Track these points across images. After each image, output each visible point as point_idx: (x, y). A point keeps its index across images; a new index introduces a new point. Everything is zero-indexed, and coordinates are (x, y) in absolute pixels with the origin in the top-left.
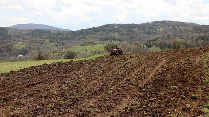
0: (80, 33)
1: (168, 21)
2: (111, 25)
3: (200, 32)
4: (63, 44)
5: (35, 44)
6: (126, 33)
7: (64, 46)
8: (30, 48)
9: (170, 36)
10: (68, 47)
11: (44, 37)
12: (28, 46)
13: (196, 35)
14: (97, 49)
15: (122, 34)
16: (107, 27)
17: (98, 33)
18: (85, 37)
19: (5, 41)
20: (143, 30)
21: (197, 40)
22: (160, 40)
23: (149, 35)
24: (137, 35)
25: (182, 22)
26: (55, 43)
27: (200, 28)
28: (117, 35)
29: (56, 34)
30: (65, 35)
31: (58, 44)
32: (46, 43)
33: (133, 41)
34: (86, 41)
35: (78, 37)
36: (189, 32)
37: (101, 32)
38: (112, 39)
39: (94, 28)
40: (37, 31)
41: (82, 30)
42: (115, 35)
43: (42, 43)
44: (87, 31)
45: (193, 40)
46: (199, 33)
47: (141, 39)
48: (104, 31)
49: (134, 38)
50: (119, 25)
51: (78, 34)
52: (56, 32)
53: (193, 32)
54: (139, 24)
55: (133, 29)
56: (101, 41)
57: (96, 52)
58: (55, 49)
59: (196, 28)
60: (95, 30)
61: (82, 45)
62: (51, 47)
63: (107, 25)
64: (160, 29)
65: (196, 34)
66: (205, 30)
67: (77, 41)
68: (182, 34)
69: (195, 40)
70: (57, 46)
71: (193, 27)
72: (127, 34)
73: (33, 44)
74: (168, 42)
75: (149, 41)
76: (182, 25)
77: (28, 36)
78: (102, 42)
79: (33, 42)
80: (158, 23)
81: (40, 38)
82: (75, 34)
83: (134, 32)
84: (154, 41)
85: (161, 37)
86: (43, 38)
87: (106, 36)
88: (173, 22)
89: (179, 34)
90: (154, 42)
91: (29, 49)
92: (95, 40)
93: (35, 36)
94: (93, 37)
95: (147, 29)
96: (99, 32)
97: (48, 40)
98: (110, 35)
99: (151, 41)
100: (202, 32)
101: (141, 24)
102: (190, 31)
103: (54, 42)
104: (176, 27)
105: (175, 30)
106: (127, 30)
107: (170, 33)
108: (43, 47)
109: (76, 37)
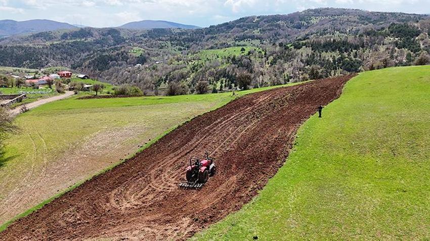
0: (209, 32)
1: (326, 9)
2: (248, 18)
3: (367, 22)
4: (188, 47)
5: (154, 49)
6: (269, 28)
7: (189, 50)
8: (149, 54)
9: (327, 30)
10: (194, 53)
11: (164, 38)
12: (146, 51)
13: (362, 27)
14: (230, 53)
15: (264, 31)
16: (242, 20)
17: (232, 31)
18: (216, 37)
19: (118, 46)
20: (290, 22)
21: (361, 36)
22: (312, 38)
23: (300, 30)
24: (283, 30)
25: (344, 9)
26: (178, 47)
27: (369, 17)
28: (256, 32)
29: (178, 35)
30: (189, 34)
31: (182, 48)
32: (168, 46)
33: (278, 39)
34: (216, 42)
35: (206, 37)
36: (353, 23)
37: (235, 29)
38: (249, 37)
39: (227, 24)
40: (155, 30)
41: (211, 27)
42: (254, 31)
43: (162, 47)
44: (218, 29)
45: (356, 37)
46: (367, 24)
47: (289, 35)
48: (239, 26)
49: (279, 35)
50: (258, 17)
51: (206, 33)
52: (179, 31)
53: (358, 23)
54: (287, 14)
55: (278, 23)
56: (236, 41)
57: (229, 57)
58: (179, 56)
59: (363, 17)
60: (228, 26)
61: (212, 48)
62: (174, 52)
63: (243, 18)
64: (314, 21)
65: (363, 25)
66: (375, 19)
67: (206, 43)
68: (344, 26)
69: (359, 36)
70: (180, 50)
71: (359, 16)
72: (269, 30)
73: (151, 49)
74: (322, 40)
75: (298, 40)
76: (344, 13)
77: (145, 37)
78: (237, 43)
79: (151, 46)
80: (312, 12)
81: (160, 40)
82: (202, 33)
83: (280, 28)
84: (304, 40)
85: (315, 31)
86: (163, 41)
87: (243, 34)
88: (332, 9)
89: (339, 26)
90: (304, 42)
91: (147, 55)
92: (229, 39)
93: (153, 38)
94: (226, 36)
95: (297, 22)
96: (233, 29)
97: (169, 42)
98: (248, 32)
99: (300, 40)
100: (370, 22)
101: (288, 15)
102: (355, 22)
103: (177, 45)
104: (336, 17)
105: (334, 21)
106: (270, 23)
107: (327, 26)
108: (165, 52)
109: (204, 37)
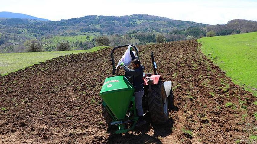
0: (60, 24)
1: (146, 15)
2: (92, 16)
3: (173, 26)
4: (42, 34)
5: (11, 34)
6: (107, 24)
7: (43, 37)
8: (6, 38)
9: (148, 29)
10: (48, 38)
11: (21, 26)
12: (4, 35)
13: (170, 29)
14: (78, 40)
15: (103, 26)
16: (87, 17)
17: (79, 24)
18: (65, 28)
20: (122, 22)
21: (171, 33)
22: (139, 33)
23: (129, 28)
24: (117, 27)
25: (158, 17)
26: (33, 33)
27: (174, 23)
28: (98, 27)
29: (34, 24)
30: (44, 24)
31: (37, 34)
32: (24, 32)
33: (114, 33)
34: (66, 32)
35: (58, 27)
36: (164, 26)
37: (81, 23)
38: (92, 30)
39: (75, 19)
40: (14, 20)
41: (62, 20)
42: (96, 26)
43: (19, 33)
44: (67, 22)
45: (167, 34)
46: (173, 27)
47: (121, 31)
48: (85, 22)
49: (115, 30)
50: (99, 17)
51: (58, 24)
52: (34, 21)
53: (167, 26)
54: (119, 16)
55: (114, 21)
56: (82, 32)
57: (77, 43)
58: (34, 40)
59: (170, 22)
60: (75, 21)
61: (62, 35)
62: (29, 37)
63: (88, 16)
64: (139, 22)
65: (170, 28)
66: (178, 24)
67: (57, 32)
68: (158, 27)
69: (170, 34)
70: (36, 36)
71: (168, 21)
72: (107, 26)
73: (9, 34)
74: (146, 34)
75: (129, 33)
76: (158, 19)
77: (4, 24)
78: (83, 33)
79: (9, 31)
80: (137, 17)
81: (18, 27)
82: (55, 24)
83: (115, 25)
84: (133, 33)
85: (140, 29)
86: (20, 28)
87: (87, 27)
88: (150, 16)
89: (155, 27)
90: (134, 35)
91: (5, 38)
92: (76, 30)
93: (11, 25)
94: (74, 28)
95: (127, 22)
96: (80, 23)
97: (26, 30)
98: (91, 26)
99: (131, 33)
100: (175, 26)
101: (121, 17)
102: (165, 25)
103: (32, 32)
104: (153, 21)
105: (152, 24)
106: (107, 22)
107: (148, 26)
108: (21, 37)
109: (56, 27)
